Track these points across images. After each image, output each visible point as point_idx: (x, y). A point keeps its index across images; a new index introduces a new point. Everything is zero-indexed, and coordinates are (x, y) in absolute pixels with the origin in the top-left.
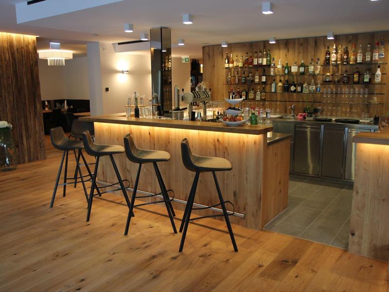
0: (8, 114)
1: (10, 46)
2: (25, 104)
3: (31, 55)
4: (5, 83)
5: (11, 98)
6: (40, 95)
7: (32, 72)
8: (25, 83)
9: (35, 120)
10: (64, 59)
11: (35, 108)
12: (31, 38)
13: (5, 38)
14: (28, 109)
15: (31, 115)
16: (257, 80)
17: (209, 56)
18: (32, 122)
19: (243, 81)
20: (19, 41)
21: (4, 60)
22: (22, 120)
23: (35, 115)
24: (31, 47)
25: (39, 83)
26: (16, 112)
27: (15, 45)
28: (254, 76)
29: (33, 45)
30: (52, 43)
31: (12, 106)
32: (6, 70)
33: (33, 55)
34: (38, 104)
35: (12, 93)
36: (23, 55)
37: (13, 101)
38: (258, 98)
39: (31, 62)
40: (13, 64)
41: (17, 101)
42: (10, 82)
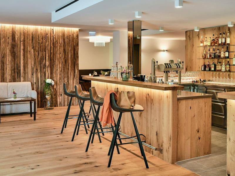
0: (58, 75)
1: (63, 35)
2: (68, 69)
3: (74, 40)
4: (58, 56)
5: (61, 66)
6: (78, 64)
7: (74, 50)
8: (70, 56)
9: (74, 80)
10: (104, 42)
11: (74, 72)
12: (76, 30)
13: (61, 30)
14: (70, 72)
15: (72, 76)
16: (222, 56)
17: (190, 38)
18: (72, 81)
19: (213, 56)
20: (68, 32)
21: (58, 43)
22: (66, 79)
23: (74, 76)
24: (75, 35)
25: (78, 57)
26: (63, 74)
27: (66, 34)
28: (220, 52)
29: (77, 34)
30: (90, 32)
31: (60, 70)
32: (60, 48)
33: (76, 40)
34: (76, 70)
35: (61, 63)
36: (70, 40)
37: (61, 68)
38: (223, 69)
39: (74, 44)
40: (63, 45)
41: (64, 68)
42: (61, 56)
